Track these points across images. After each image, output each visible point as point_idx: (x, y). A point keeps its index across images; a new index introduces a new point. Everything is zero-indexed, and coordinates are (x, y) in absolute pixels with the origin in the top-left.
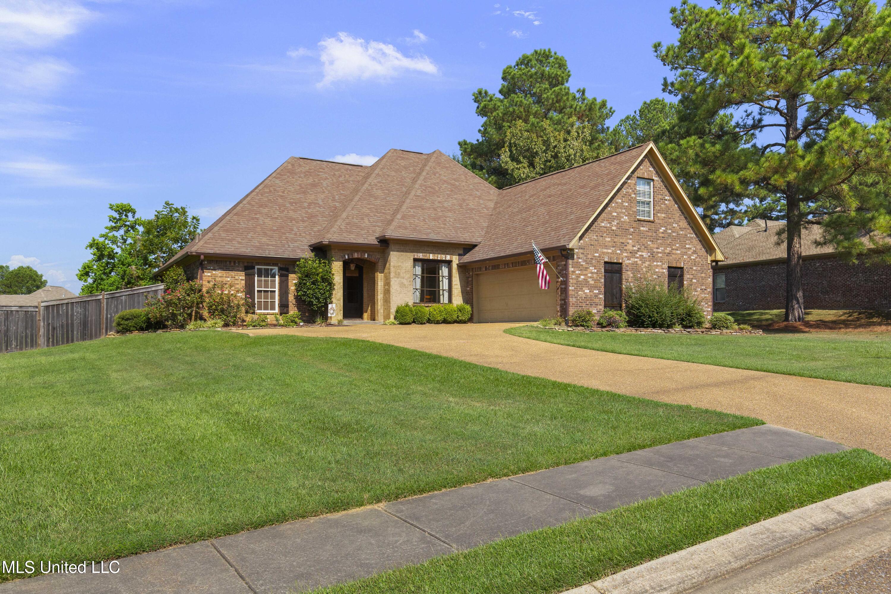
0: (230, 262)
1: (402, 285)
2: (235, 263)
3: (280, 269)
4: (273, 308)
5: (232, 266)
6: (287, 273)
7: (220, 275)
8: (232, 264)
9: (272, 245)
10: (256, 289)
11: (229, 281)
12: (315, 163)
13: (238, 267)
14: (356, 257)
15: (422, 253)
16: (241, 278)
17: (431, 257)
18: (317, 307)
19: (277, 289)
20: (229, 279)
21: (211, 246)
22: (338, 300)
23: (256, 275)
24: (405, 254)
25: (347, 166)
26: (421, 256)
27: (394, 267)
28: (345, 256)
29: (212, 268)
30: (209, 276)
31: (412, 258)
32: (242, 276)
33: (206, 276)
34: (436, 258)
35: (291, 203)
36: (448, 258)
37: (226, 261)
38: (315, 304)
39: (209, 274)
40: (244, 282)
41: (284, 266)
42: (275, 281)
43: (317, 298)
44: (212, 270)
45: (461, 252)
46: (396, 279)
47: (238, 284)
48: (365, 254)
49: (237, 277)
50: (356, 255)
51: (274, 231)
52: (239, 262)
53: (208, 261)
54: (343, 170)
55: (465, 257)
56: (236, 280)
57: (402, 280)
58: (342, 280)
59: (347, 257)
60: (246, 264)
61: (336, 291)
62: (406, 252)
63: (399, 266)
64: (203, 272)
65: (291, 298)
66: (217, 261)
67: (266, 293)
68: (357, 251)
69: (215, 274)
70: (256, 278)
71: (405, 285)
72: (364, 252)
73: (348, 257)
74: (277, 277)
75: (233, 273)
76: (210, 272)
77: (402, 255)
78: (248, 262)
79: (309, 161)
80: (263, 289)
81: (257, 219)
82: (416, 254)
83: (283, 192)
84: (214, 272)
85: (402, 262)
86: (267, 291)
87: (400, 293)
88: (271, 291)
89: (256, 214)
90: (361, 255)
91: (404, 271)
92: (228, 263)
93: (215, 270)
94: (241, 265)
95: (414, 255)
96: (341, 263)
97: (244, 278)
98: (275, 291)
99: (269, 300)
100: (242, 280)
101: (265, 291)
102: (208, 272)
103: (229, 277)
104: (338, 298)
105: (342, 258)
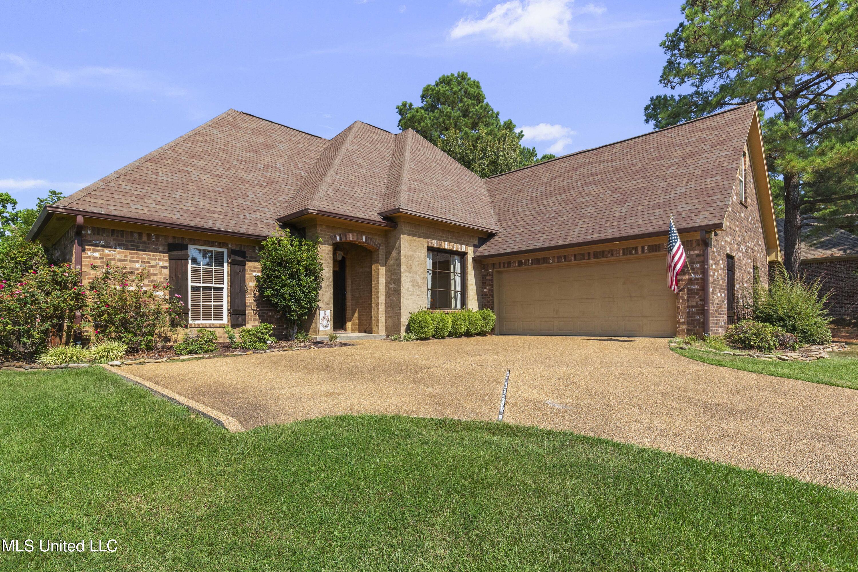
0: (140, 235)
1: (414, 283)
2: (149, 236)
3: (232, 252)
4: (219, 316)
5: (145, 243)
6: (242, 259)
7: (119, 257)
8: (145, 238)
9: (217, 213)
10: (190, 284)
11: (137, 269)
12: (264, 122)
13: (157, 244)
14: (351, 239)
15: (436, 239)
16: (161, 264)
17: (447, 246)
18: (297, 315)
19: (225, 286)
20: (137, 265)
21: (102, 202)
22: (327, 304)
23: (190, 261)
24: (417, 239)
25: (303, 134)
26: (435, 243)
27: (405, 256)
28: (335, 237)
29: (102, 243)
30: (95, 258)
31: (425, 246)
32: (163, 260)
33: (90, 258)
34: (451, 248)
35: (240, 161)
36: (464, 249)
37: (132, 233)
38: (294, 311)
39: (97, 254)
40: (166, 271)
41: (238, 249)
42: (223, 272)
43: (296, 301)
44: (102, 246)
45: (476, 242)
46: (407, 274)
47: (155, 274)
48: (362, 236)
49: (153, 263)
50: (350, 237)
51: (218, 192)
52: (157, 237)
53: (93, 229)
54: (299, 137)
55: (481, 249)
56: (153, 266)
57: (415, 276)
58: (332, 274)
59: (338, 238)
60: (171, 241)
61: (323, 289)
62: (420, 236)
63: (411, 256)
64: (84, 250)
65: (250, 300)
66: (113, 231)
67: (207, 292)
68: (352, 231)
69: (107, 255)
70: (190, 266)
71: (418, 283)
72: (362, 233)
73: (341, 238)
74: (226, 265)
75: (146, 255)
76: (98, 251)
77: (414, 240)
78: (174, 238)
79: (255, 118)
80: (202, 285)
81: (189, 172)
82: (430, 240)
83: (226, 146)
84: (106, 251)
85: (415, 251)
86: (210, 288)
87: (412, 295)
88: (216, 289)
89: (186, 166)
90: (357, 239)
91: (417, 263)
92: (136, 236)
93: (110, 247)
94: (162, 241)
95: (428, 243)
96: (330, 248)
97: (167, 264)
98: (222, 289)
99: (213, 304)
100: (163, 267)
101: (204, 288)
102: (94, 250)
103: (138, 262)
104: (326, 300)
105: (332, 239)
